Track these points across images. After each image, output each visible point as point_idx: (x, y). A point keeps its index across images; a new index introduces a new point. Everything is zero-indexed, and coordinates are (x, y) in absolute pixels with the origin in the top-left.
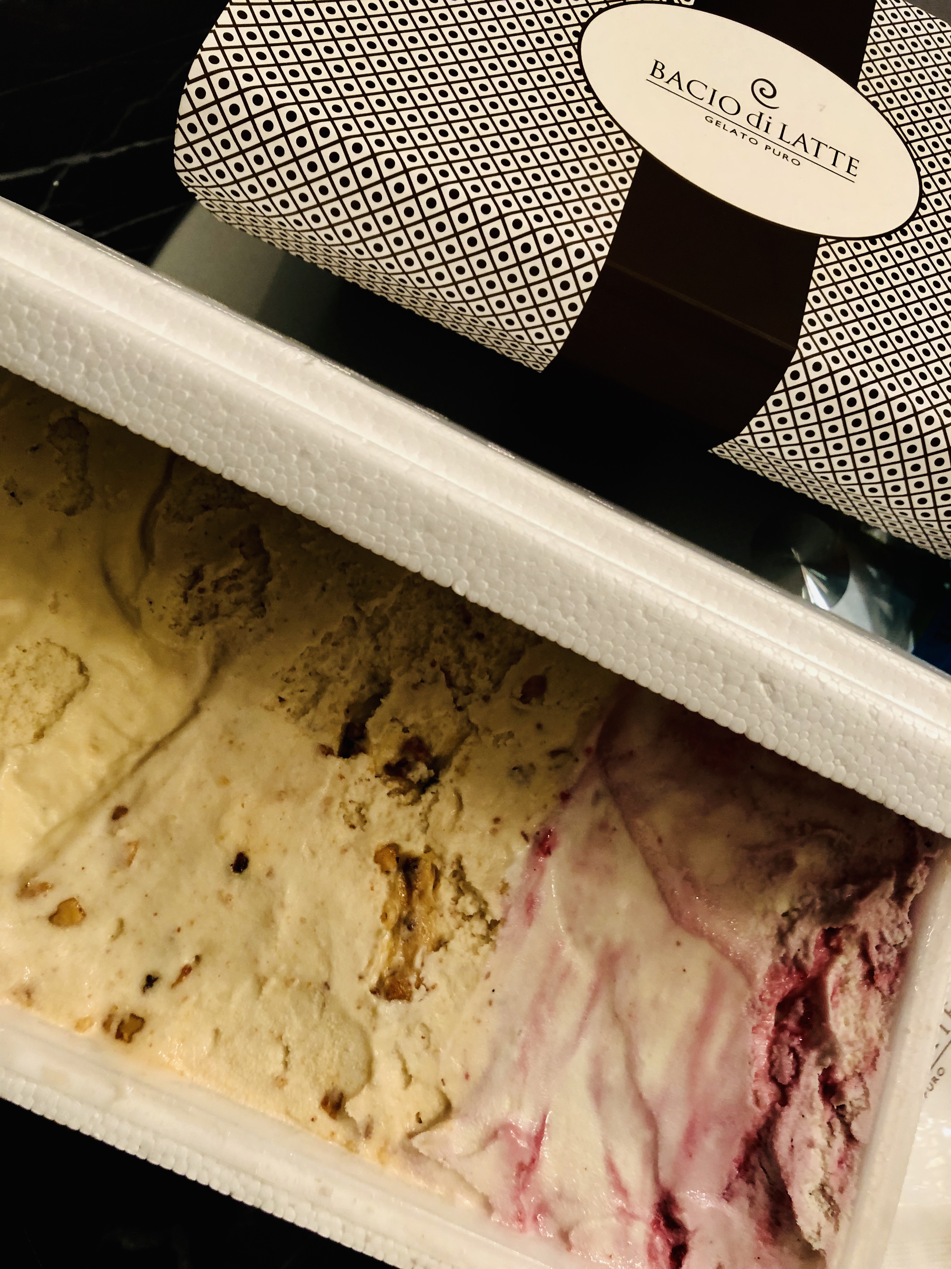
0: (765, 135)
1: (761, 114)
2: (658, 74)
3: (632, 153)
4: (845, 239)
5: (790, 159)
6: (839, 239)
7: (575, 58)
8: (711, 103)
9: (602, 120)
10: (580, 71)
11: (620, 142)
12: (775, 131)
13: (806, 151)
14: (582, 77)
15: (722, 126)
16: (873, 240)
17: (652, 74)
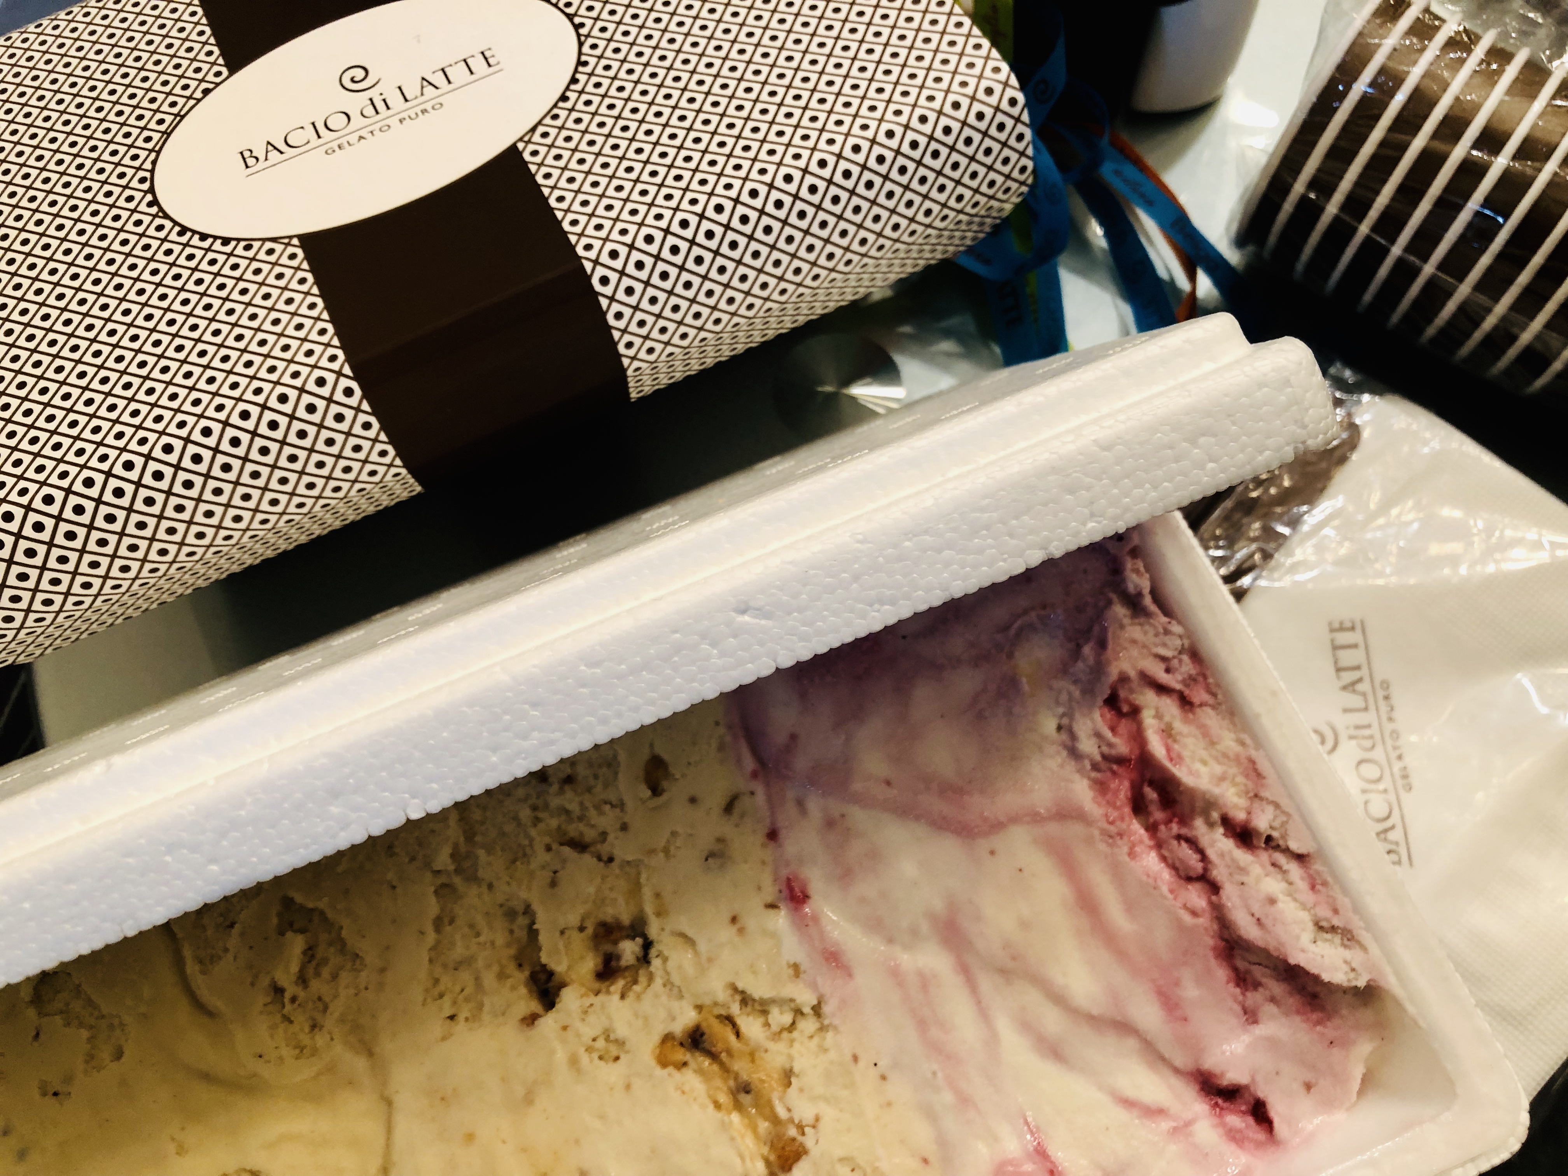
0: (390, 112)
1: (371, 100)
2: (251, 161)
3: (290, 250)
4: (540, 123)
5: (429, 109)
6: (533, 130)
7: (168, 224)
8: (319, 137)
9: (240, 251)
10: (183, 230)
11: (270, 252)
12: (395, 100)
13: (437, 88)
14: (189, 234)
15: (346, 145)
16: (564, 98)
17: (247, 167)
